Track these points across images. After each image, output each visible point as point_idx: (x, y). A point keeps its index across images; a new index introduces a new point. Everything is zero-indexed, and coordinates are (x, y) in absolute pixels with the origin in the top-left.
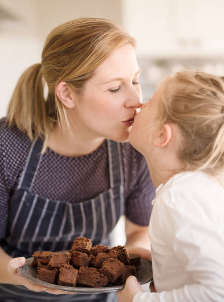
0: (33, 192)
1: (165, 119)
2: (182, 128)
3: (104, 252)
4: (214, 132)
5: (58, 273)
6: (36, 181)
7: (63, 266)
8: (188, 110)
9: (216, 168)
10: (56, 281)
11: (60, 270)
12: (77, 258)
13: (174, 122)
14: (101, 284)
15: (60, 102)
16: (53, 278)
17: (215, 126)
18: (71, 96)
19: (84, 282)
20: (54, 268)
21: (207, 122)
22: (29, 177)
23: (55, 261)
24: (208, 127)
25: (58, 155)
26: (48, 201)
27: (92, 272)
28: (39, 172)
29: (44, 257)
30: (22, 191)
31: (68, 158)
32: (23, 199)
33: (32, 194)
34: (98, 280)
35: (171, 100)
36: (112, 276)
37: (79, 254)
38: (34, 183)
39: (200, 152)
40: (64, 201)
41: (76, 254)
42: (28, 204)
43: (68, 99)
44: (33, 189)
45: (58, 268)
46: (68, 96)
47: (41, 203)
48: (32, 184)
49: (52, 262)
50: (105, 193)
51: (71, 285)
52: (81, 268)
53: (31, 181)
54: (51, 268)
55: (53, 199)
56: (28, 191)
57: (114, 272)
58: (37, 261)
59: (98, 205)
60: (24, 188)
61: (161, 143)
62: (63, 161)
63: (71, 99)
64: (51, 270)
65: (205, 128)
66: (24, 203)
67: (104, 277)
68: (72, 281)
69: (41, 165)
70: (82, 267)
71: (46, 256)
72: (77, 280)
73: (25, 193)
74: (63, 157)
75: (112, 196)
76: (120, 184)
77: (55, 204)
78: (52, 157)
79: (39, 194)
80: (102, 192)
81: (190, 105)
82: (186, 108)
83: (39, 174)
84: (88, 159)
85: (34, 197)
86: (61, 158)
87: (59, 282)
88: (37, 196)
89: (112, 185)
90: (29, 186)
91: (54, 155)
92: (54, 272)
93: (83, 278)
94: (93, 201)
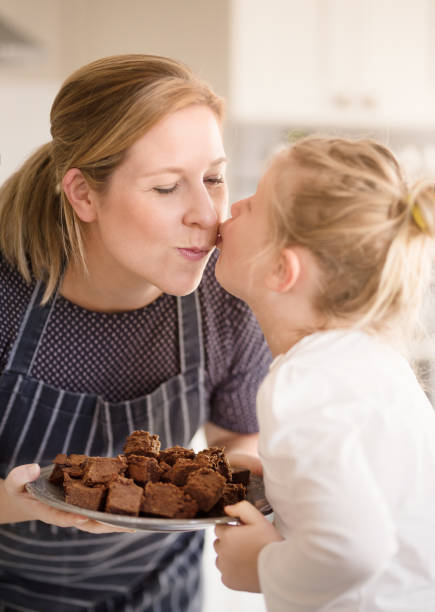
0: (35, 376)
1: (285, 240)
2: (318, 255)
3: (186, 457)
4: (378, 256)
5: (106, 492)
6: (39, 356)
7: (116, 480)
8: (325, 222)
9: (385, 318)
10: (103, 507)
11: (111, 486)
12: (139, 466)
13: (302, 245)
14: (185, 514)
15: (71, 208)
16: (96, 502)
17: (379, 245)
18: (90, 197)
19: (155, 510)
20: (96, 483)
21: (364, 241)
22: (26, 350)
23: (97, 471)
24: (367, 248)
25: (81, 309)
26: (62, 392)
27: (170, 492)
28: (45, 340)
29: (75, 465)
30: (14, 374)
31: (99, 314)
32: (16, 389)
33: (34, 380)
34: (181, 506)
35: (290, 203)
36: (206, 499)
37: (142, 460)
38: (36, 360)
39: (356, 296)
40: (93, 395)
41: (137, 459)
42: (25, 400)
43: (83, 204)
44: (35, 371)
45: (105, 484)
46: (84, 197)
47: (49, 396)
48: (33, 362)
49: (93, 474)
50: (170, 382)
51: (130, 514)
52: (148, 484)
53: (31, 357)
54: (91, 485)
55: (71, 389)
56: (24, 375)
57: (210, 492)
58: (62, 472)
59: (159, 404)
60: (17, 369)
61: (281, 286)
62: (89, 320)
63: (89, 202)
64: (91, 487)
65: (362, 251)
66: (18, 397)
67: (190, 501)
68: (132, 507)
69: (49, 329)
70: (150, 483)
71: (78, 464)
72: (142, 506)
73: (20, 379)
74: (89, 312)
75: (184, 388)
76: (199, 366)
77: (77, 399)
78: (70, 314)
79: (45, 381)
80: (165, 380)
81: (328, 211)
82: (322, 216)
83: (45, 344)
84: (136, 317)
85: (37, 384)
86: (86, 315)
87: (108, 509)
88: (42, 383)
89: (183, 368)
90: (28, 365)
91: (73, 310)
92: (98, 491)
93: (152, 502)
94: (149, 397)
